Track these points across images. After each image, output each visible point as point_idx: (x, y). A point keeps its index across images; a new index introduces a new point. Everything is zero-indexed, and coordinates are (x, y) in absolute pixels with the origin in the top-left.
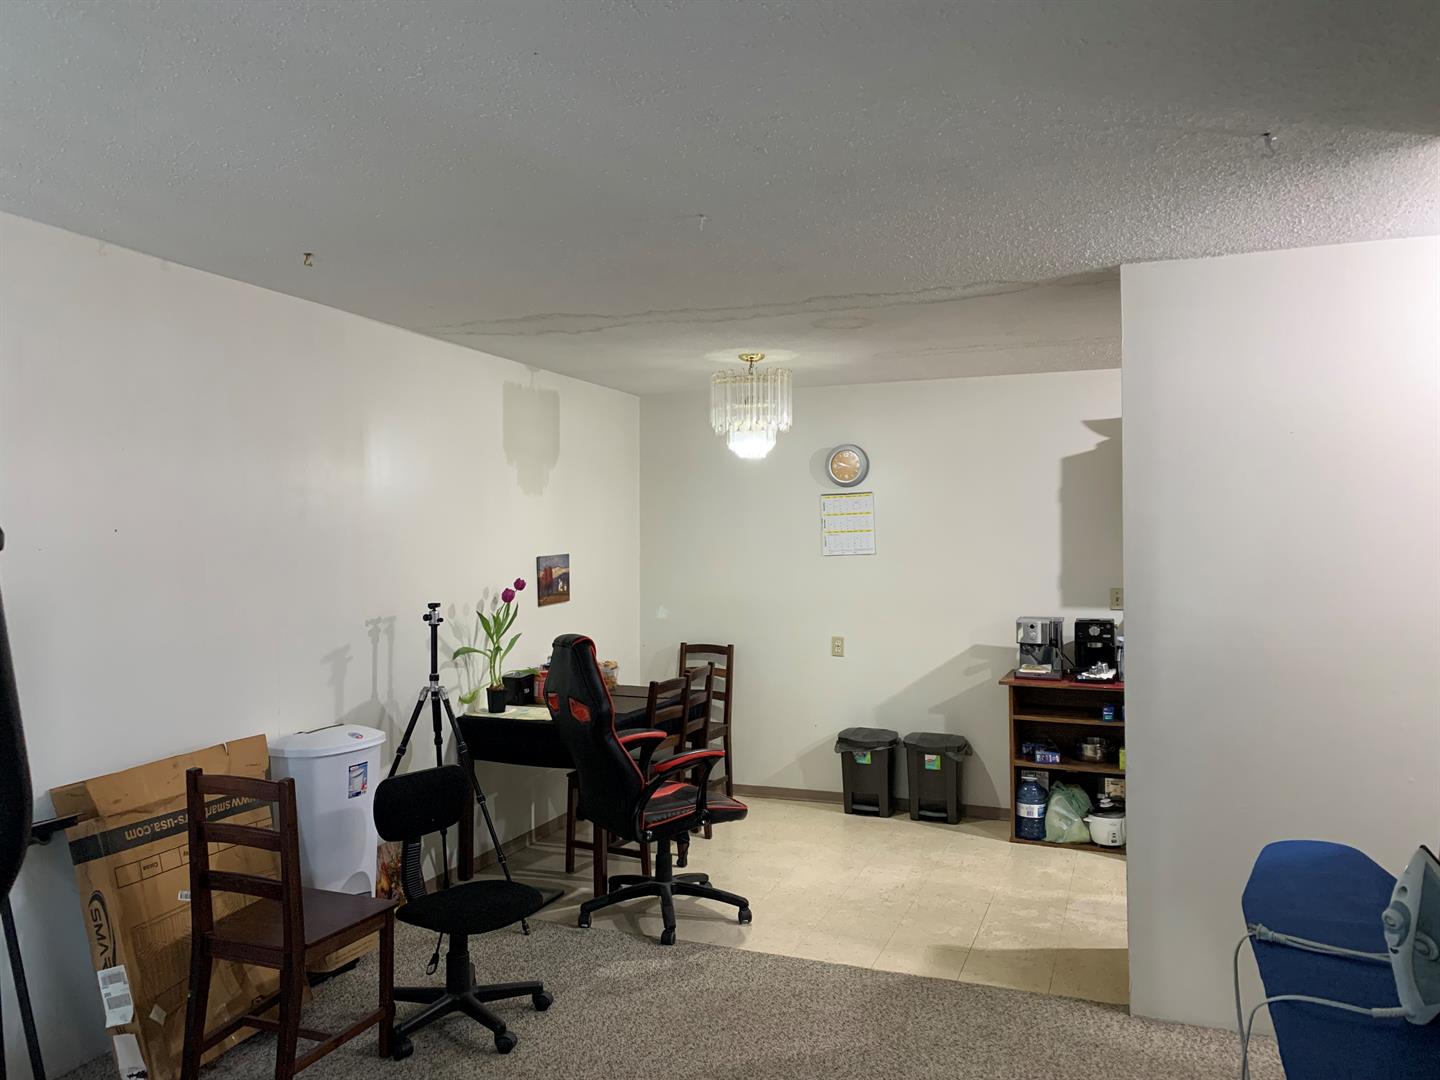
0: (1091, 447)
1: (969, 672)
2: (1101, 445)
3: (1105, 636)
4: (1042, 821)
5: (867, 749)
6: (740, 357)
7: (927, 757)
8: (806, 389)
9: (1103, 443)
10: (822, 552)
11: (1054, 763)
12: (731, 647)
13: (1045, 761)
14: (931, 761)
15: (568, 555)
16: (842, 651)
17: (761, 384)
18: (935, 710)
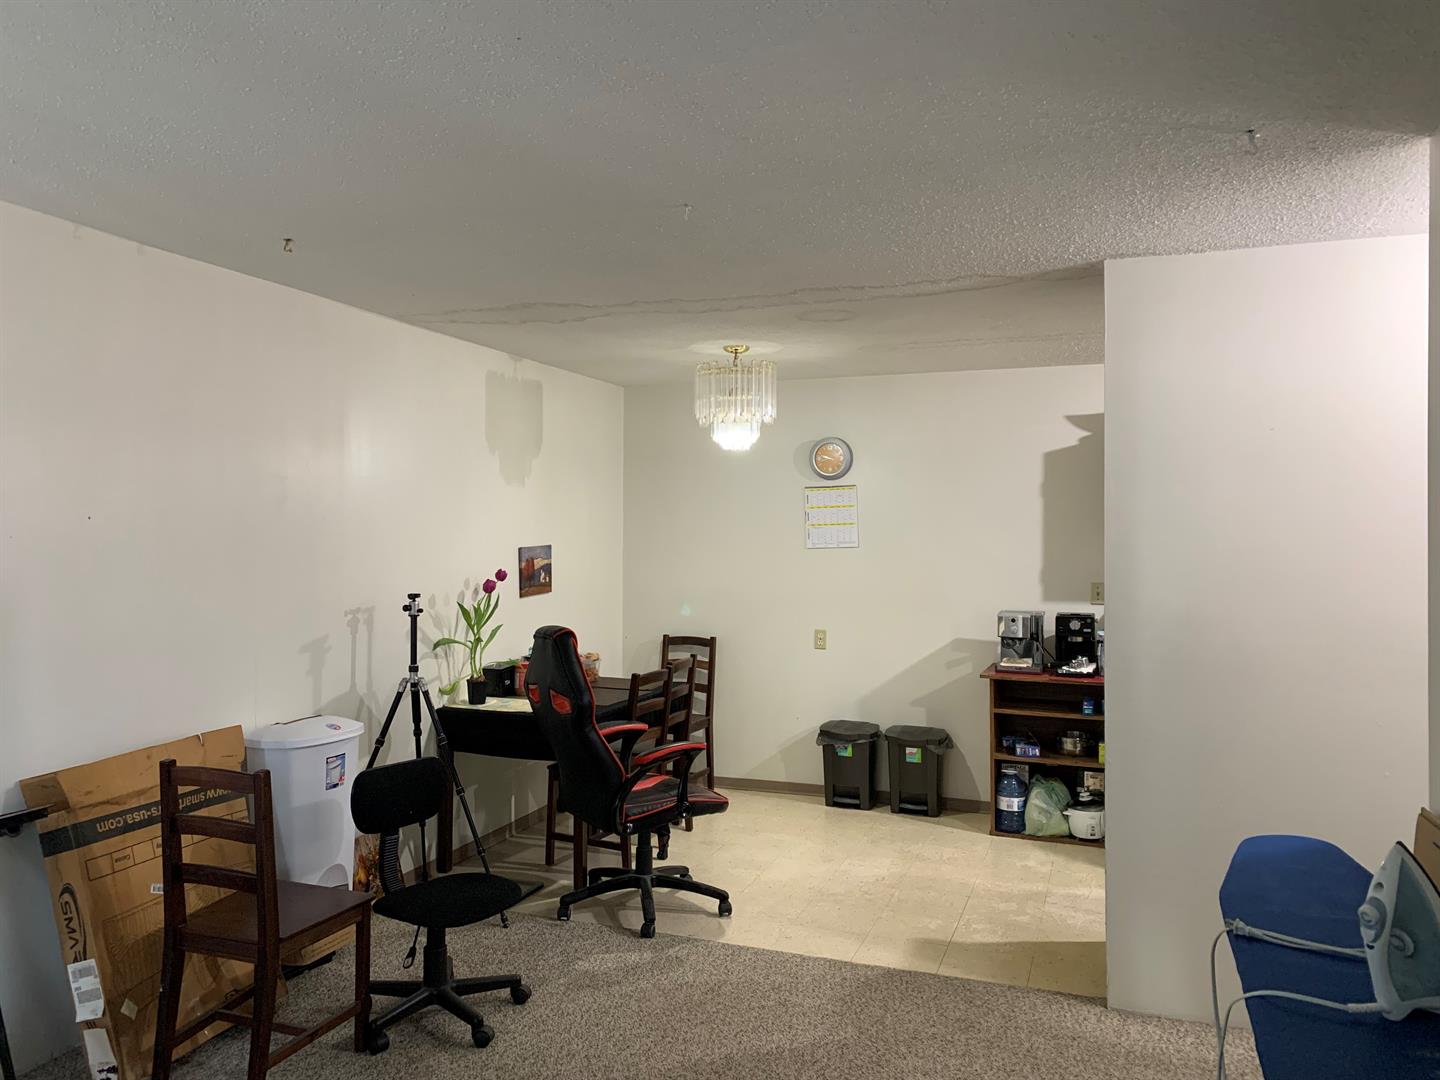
0: (1074, 442)
1: (950, 665)
2: (1082, 440)
3: (1085, 630)
4: (1022, 814)
5: (848, 741)
6: (725, 349)
7: (908, 750)
8: (790, 381)
9: (1084, 438)
10: (806, 545)
11: (1034, 756)
12: (713, 639)
13: (1025, 754)
14: (911, 754)
15: (550, 547)
16: (825, 644)
17: (745, 376)
18: (916, 703)
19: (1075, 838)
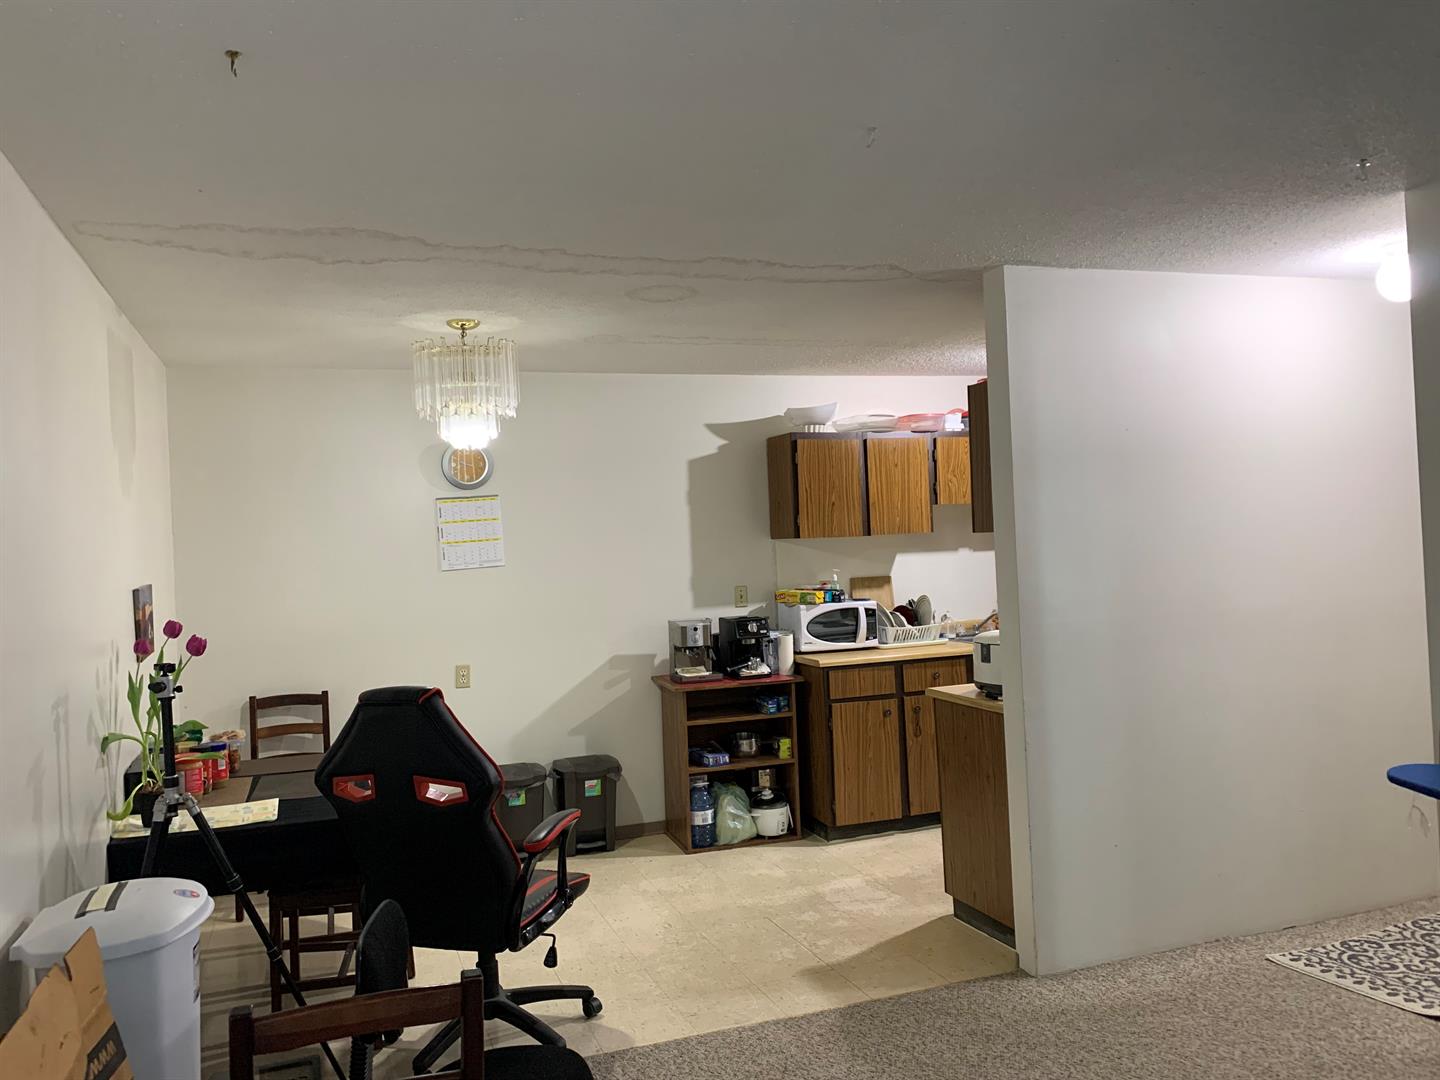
0: (713, 450)
1: (610, 684)
2: (721, 448)
3: (762, 632)
4: (714, 825)
5: (521, 788)
6: (449, 323)
7: (588, 783)
9: (724, 446)
10: (440, 566)
11: (725, 763)
12: (325, 693)
13: (717, 763)
14: (591, 787)
15: (150, 586)
16: (468, 681)
18: (575, 732)
19: (763, 837)
